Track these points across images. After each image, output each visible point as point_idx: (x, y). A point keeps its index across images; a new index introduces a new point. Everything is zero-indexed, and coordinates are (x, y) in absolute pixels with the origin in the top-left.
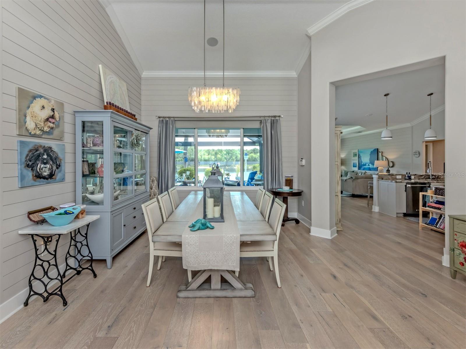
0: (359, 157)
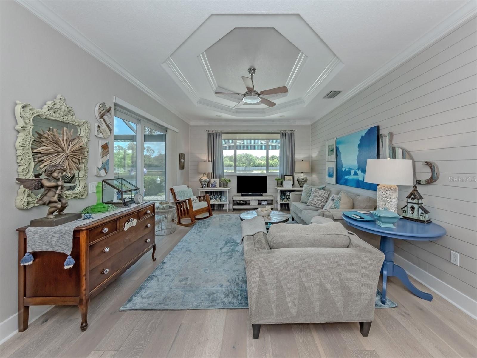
0: (337, 155)
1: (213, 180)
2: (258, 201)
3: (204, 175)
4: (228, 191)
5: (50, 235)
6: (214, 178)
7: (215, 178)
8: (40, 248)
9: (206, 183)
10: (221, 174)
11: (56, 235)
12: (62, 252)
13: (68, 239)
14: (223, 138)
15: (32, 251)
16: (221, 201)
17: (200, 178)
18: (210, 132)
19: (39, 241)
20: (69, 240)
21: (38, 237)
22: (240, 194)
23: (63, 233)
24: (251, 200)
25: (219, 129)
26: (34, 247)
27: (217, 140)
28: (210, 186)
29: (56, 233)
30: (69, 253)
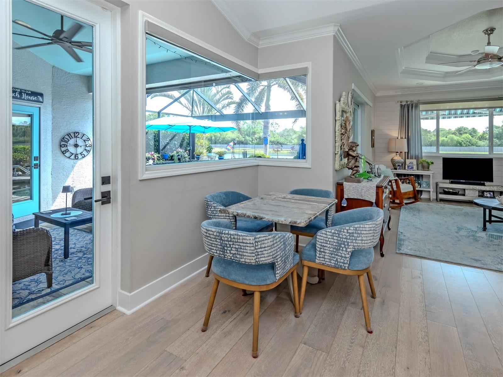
1: (408, 161)
2: (477, 192)
3: (396, 155)
4: (431, 175)
5: (360, 188)
6: (408, 159)
7: (410, 159)
8: (353, 196)
9: (401, 165)
10: (418, 154)
11: (364, 189)
12: (369, 200)
13: (372, 192)
14: (420, 109)
15: (347, 197)
16: (420, 187)
17: (392, 158)
18: (403, 104)
19: (353, 192)
20: (374, 193)
21: (352, 189)
22: (448, 181)
23: (369, 188)
24: (467, 189)
25: (415, 99)
26: (349, 195)
27: (413, 113)
28: (406, 168)
29: (364, 187)
30: (374, 201)
